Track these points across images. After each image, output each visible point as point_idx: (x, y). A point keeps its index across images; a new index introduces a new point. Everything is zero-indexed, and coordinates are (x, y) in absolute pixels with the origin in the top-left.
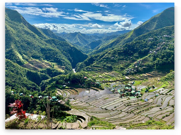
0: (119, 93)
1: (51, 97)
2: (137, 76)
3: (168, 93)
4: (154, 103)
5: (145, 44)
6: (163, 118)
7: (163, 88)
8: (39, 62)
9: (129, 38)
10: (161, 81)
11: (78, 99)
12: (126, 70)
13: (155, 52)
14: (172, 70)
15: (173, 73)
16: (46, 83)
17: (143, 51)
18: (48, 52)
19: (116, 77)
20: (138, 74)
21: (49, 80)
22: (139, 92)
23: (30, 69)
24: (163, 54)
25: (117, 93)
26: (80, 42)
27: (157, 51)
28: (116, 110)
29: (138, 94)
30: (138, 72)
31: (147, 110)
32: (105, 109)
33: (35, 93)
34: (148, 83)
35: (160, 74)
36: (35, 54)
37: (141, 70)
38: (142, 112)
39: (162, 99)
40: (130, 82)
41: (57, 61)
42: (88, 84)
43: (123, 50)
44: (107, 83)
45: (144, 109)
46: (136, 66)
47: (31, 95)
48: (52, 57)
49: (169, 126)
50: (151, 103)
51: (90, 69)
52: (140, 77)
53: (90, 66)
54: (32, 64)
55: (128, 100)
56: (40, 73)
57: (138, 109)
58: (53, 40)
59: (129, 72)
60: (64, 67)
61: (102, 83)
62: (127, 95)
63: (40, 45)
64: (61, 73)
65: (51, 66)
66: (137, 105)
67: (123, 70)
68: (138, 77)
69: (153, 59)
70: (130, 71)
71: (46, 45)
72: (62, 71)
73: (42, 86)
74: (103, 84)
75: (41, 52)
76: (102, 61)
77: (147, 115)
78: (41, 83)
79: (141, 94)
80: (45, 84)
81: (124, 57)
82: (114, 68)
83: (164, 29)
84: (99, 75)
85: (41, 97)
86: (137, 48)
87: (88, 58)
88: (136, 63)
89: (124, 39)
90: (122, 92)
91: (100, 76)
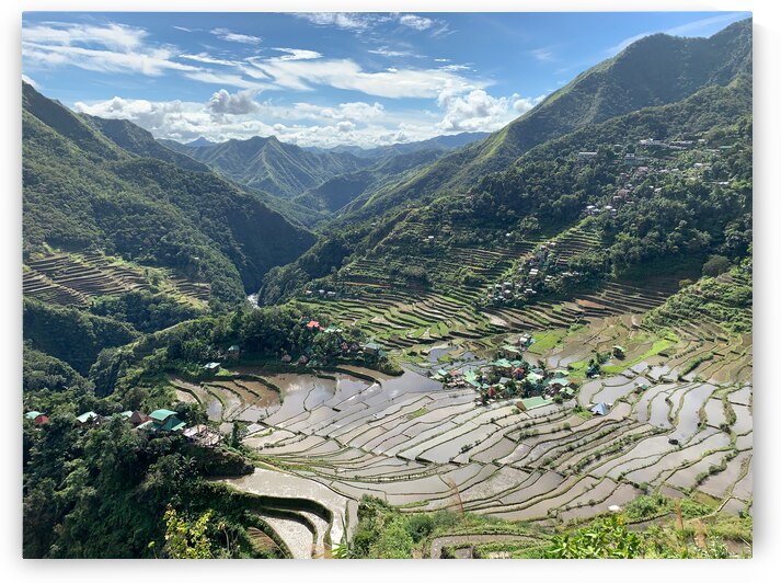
0: (472, 387)
1: (147, 412)
2: (538, 313)
3: (686, 374)
4: (636, 421)
5: (568, 177)
6: (700, 483)
7: (660, 354)
8: (87, 265)
9: (490, 160)
10: (643, 327)
11: (280, 426)
12: (491, 290)
13: (609, 207)
14: (687, 281)
15: (693, 291)
16: (120, 362)
17: (558, 205)
18: (130, 221)
19: (448, 322)
20: (543, 306)
21: (136, 344)
22: (562, 376)
23: (39, 298)
24: (644, 215)
25: (462, 387)
26: (276, 182)
27: (616, 204)
28: (470, 461)
29: (557, 387)
30: (542, 295)
31: (614, 452)
32: (418, 460)
33: (59, 403)
34: (591, 338)
35: (636, 300)
36: (64, 228)
37: (553, 285)
38: (595, 464)
39: (667, 400)
40: (512, 338)
41: (170, 258)
42: (329, 351)
43: (471, 203)
44: (410, 350)
45: (599, 448)
46: (534, 272)
47: (38, 413)
48: (146, 241)
49: (742, 517)
50: (625, 419)
51: (332, 290)
52: (553, 317)
53: (330, 277)
54: (49, 274)
55: (519, 413)
56: (91, 316)
57: (571, 449)
58: (153, 167)
59: (506, 296)
60: (204, 288)
61: (389, 350)
62: (512, 391)
63: (90, 186)
64: (193, 311)
65: (142, 282)
66: (564, 434)
67: (478, 291)
68: (543, 315)
69: (603, 236)
70: (508, 291)
71: (118, 187)
72: (198, 305)
73: (103, 375)
74: (394, 351)
75: (97, 217)
76: (384, 254)
77: (624, 475)
78: (98, 363)
79: (574, 386)
80: (116, 366)
81: (478, 235)
82: (439, 281)
83: (637, 117)
84: (372, 314)
85: (90, 420)
86: (531, 193)
87: (317, 244)
88: (530, 256)
89: (471, 164)
90: (485, 380)
91: (377, 319)
